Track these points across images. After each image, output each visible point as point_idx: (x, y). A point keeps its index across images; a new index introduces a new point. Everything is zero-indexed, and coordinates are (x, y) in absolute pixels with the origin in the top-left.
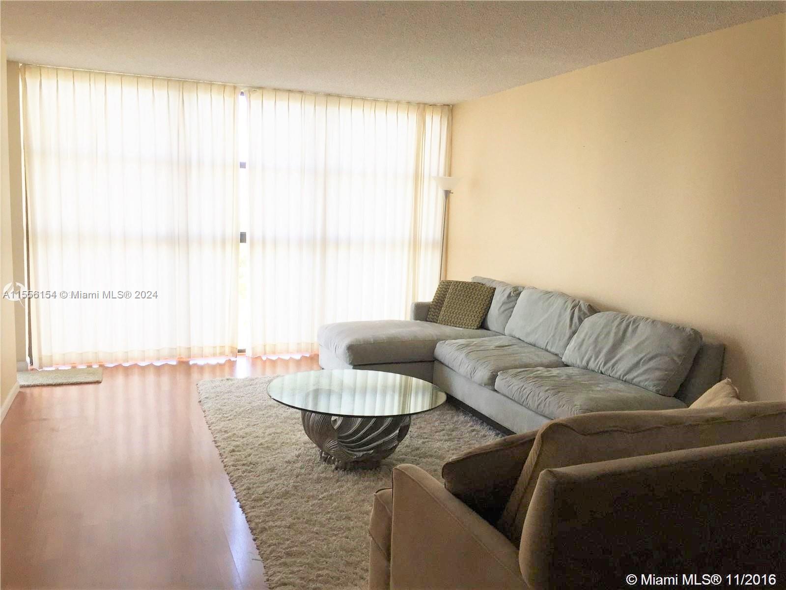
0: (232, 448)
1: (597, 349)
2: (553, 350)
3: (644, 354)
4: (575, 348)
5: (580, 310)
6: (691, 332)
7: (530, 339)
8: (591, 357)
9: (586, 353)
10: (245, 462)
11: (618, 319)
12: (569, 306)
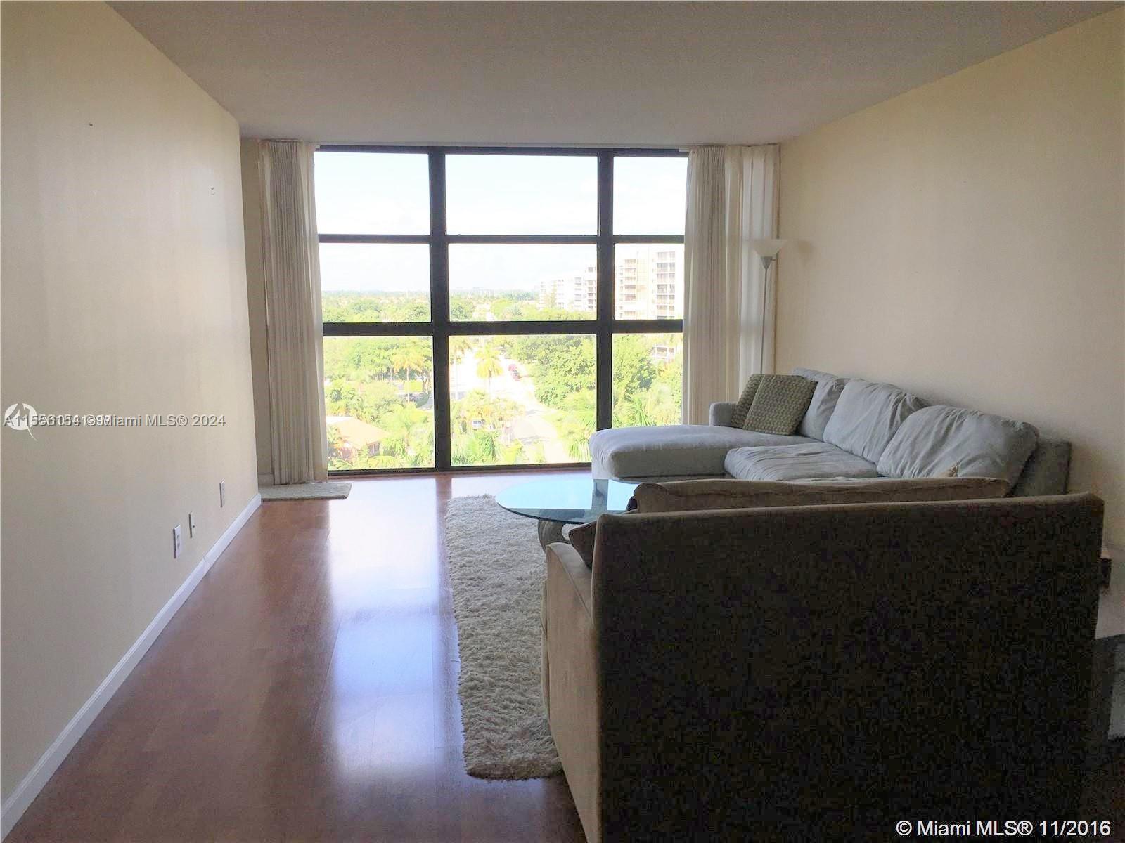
0: (463, 562)
1: (914, 453)
2: (869, 458)
3: (963, 456)
4: (890, 454)
5: (904, 404)
6: (1022, 427)
7: (846, 446)
8: (907, 463)
9: (901, 458)
10: (473, 576)
11: (943, 415)
12: (892, 400)
